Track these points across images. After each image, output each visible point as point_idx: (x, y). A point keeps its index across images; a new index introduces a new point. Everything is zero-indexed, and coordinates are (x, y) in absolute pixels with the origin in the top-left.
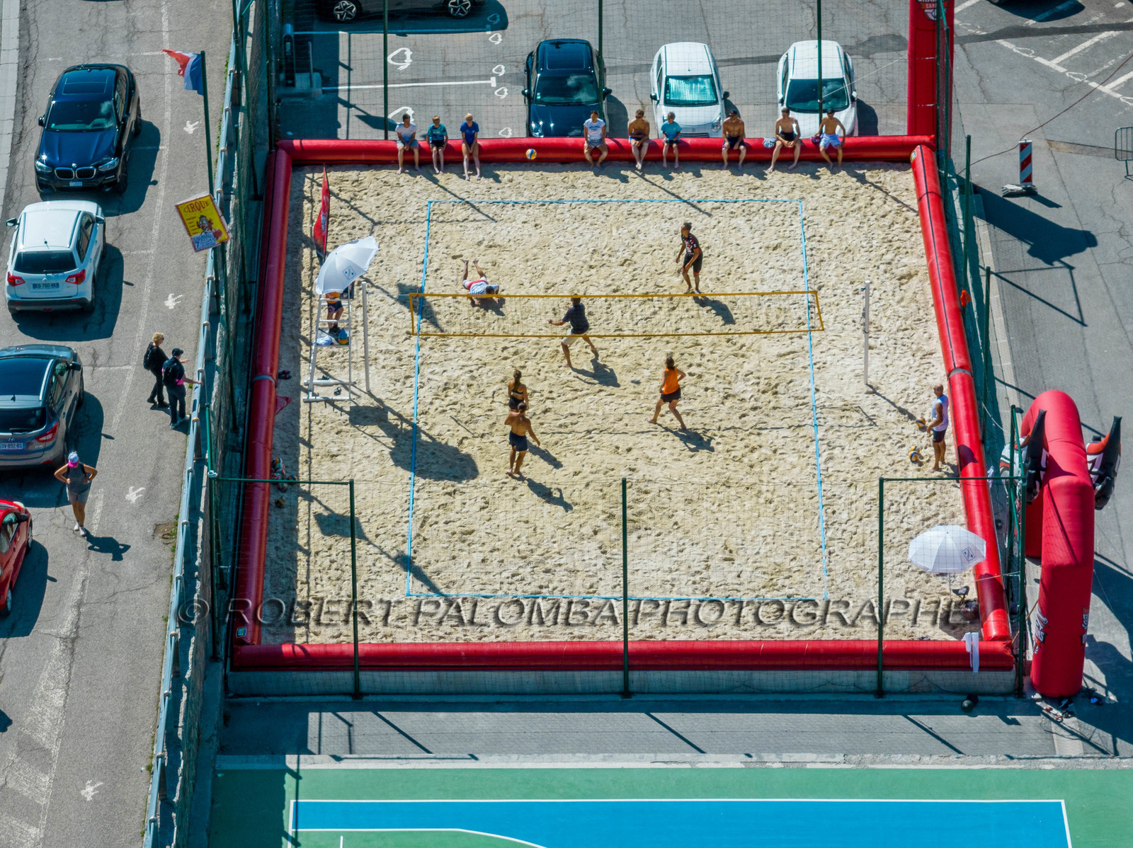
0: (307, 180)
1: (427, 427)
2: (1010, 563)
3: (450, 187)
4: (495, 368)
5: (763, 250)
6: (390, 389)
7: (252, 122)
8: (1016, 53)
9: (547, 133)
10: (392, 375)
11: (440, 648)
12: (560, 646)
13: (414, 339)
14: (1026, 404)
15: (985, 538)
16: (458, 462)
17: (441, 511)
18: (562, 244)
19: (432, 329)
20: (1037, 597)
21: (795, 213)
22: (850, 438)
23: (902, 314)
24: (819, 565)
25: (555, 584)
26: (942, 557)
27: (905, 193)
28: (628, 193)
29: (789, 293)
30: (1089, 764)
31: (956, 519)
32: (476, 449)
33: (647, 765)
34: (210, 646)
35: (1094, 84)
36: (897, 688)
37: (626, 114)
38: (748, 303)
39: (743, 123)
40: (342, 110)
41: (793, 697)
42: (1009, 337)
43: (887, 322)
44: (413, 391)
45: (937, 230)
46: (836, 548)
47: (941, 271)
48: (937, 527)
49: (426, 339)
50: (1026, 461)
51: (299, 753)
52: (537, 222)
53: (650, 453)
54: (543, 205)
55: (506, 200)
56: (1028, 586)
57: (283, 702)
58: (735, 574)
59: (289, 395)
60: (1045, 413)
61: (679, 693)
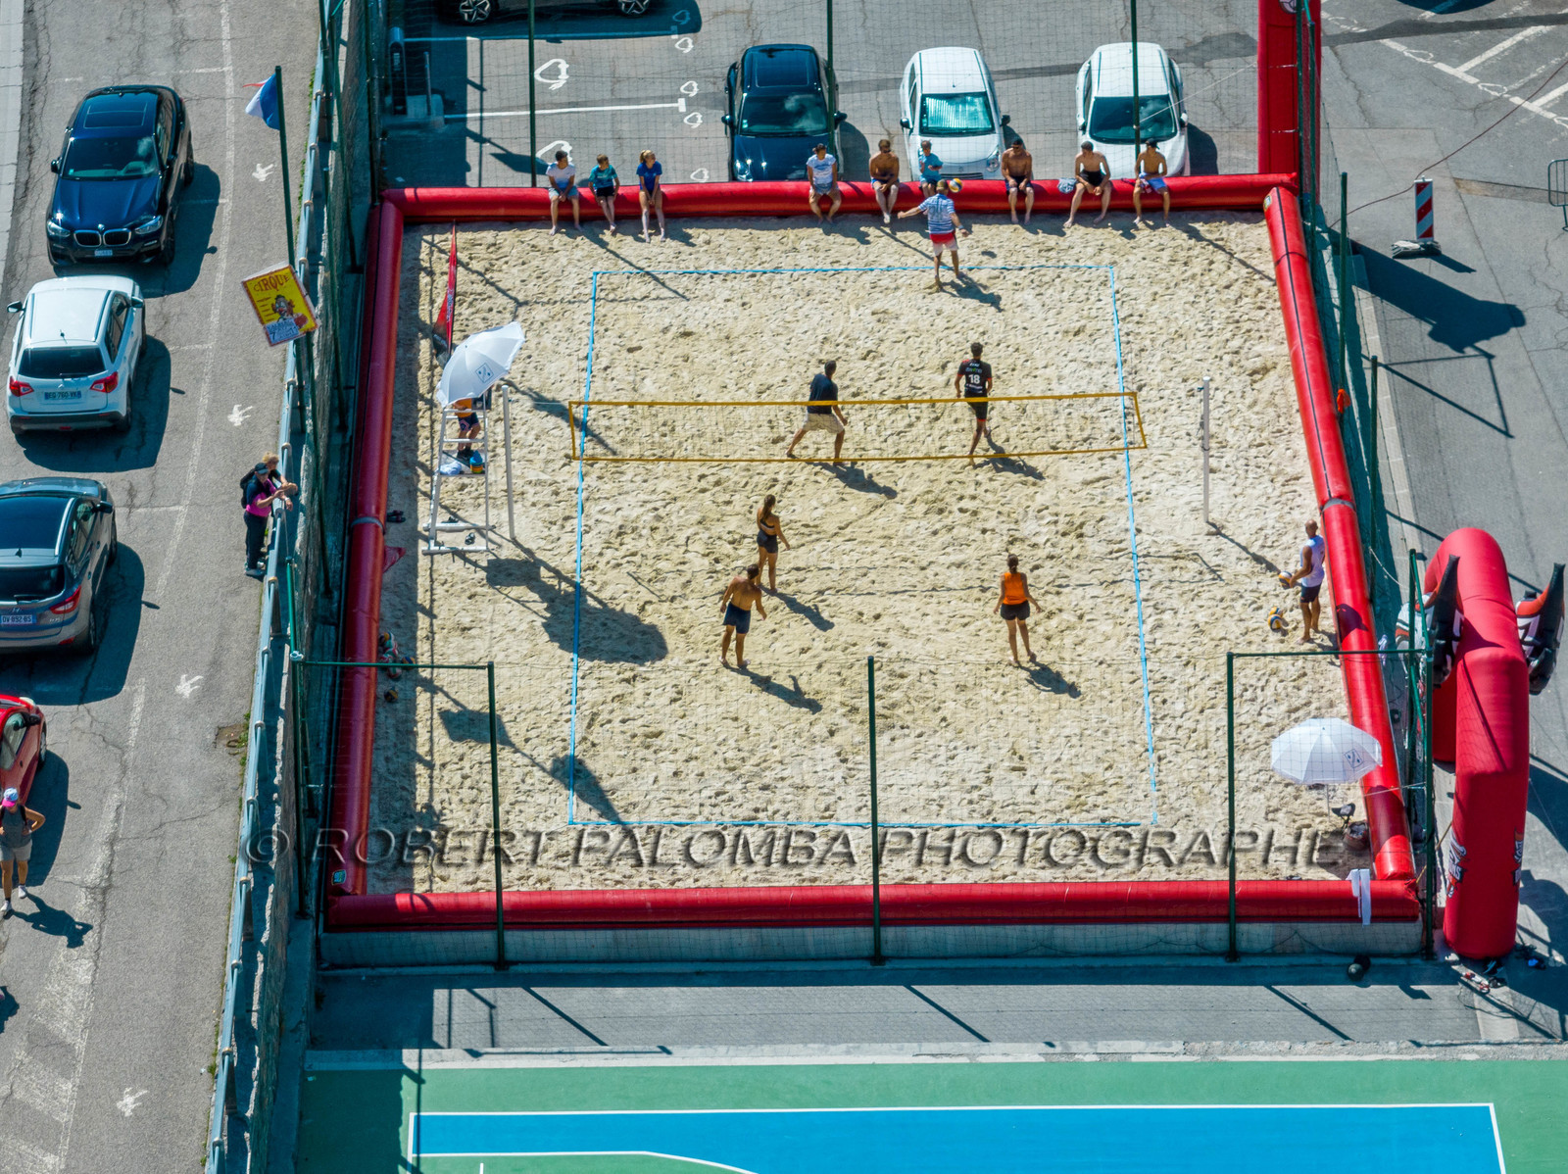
0: (424, 244)
1: (596, 588)
2: (1412, 771)
3: (623, 252)
4: (690, 505)
5: (1060, 336)
6: (543, 535)
7: (347, 164)
8: (1407, 58)
9: (757, 174)
10: (545, 515)
11: (616, 897)
12: (784, 893)
13: (576, 465)
14: (1430, 547)
15: (1376, 735)
16: (638, 636)
17: (616, 705)
18: (781, 330)
19: (600, 450)
20: (1450, 819)
21: (1104, 283)
22: (1185, 597)
23: (1256, 423)
24: (1145, 776)
25: (777, 806)
26: (1316, 762)
27: (1257, 255)
28: (871, 258)
29: (1098, 396)
30: (1527, 1052)
31: (1335, 710)
32: (663, 617)
33: (908, 1060)
34: (296, 897)
35: (1517, 100)
36: (1257, 947)
37: (866, 147)
38: (1040, 411)
39: (1030, 157)
40: (471, 146)
41: (1111, 962)
42: (1405, 454)
43: (1234, 434)
44: (575, 537)
45: (1302, 306)
46: (1168, 752)
47: (1309, 363)
48: (1309, 720)
49: (592, 465)
50: (1433, 628)
51: (420, 1047)
52: (746, 300)
53: (906, 621)
54: (753, 276)
55: (701, 270)
56: (1437, 802)
57: (399, 975)
58: (1028, 789)
59: (402, 544)
60: (1458, 559)
61: (952, 957)
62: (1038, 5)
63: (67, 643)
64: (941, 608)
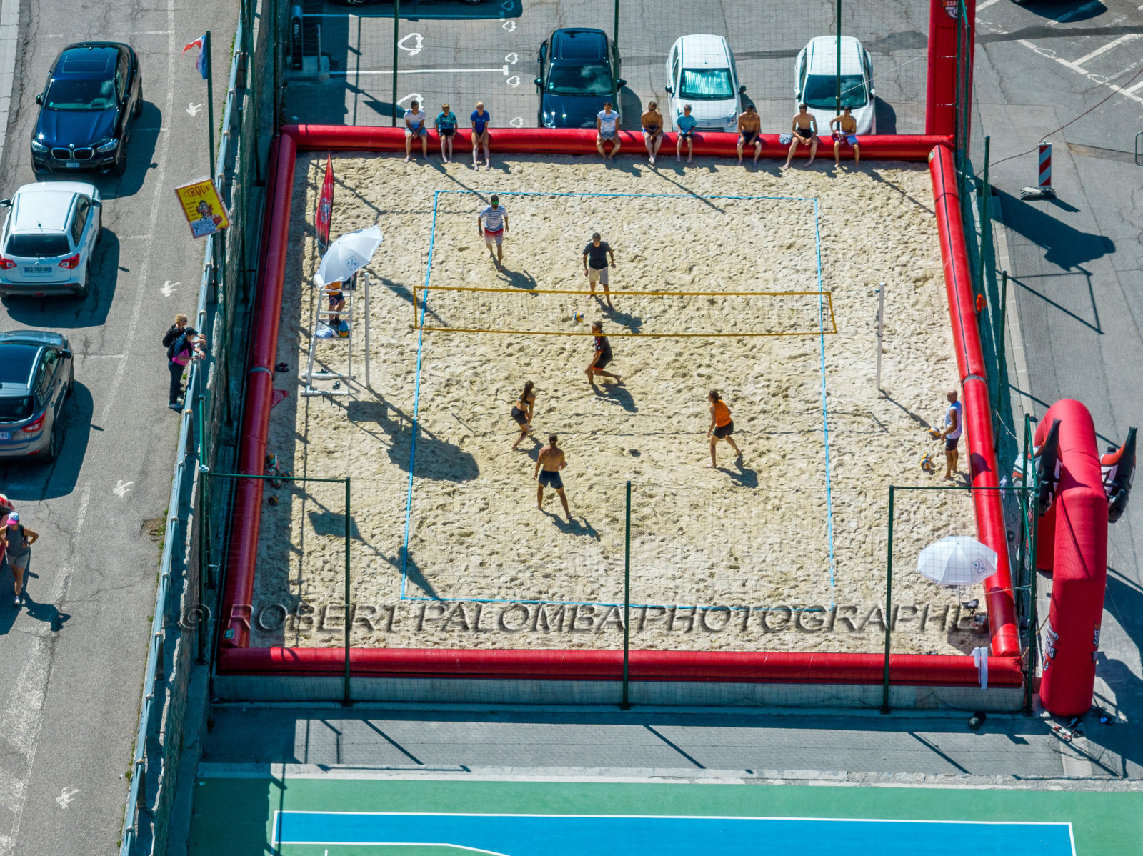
0: (311, 166)
1: (428, 424)
2: (1021, 576)
3: (458, 177)
4: (500, 365)
5: (776, 249)
6: (391, 384)
7: (257, 105)
8: (1036, 54)
9: (559, 123)
10: (393, 369)
11: (434, 654)
12: (558, 655)
13: (417, 333)
14: (1040, 412)
15: (996, 549)
16: (458, 461)
17: (439, 512)
18: (572, 238)
19: (435, 323)
20: (1047, 612)
21: (810, 212)
22: (861, 444)
23: (917, 318)
24: (826, 575)
25: (555, 589)
26: (951, 568)
27: (922, 194)
28: (640, 187)
29: (802, 294)
30: (1098, 786)
31: (967, 530)
32: (477, 448)
33: (645, 780)
34: (196, 648)
35: (1115, 87)
36: (903, 703)
37: (640, 106)
38: (760, 304)
39: (759, 119)
40: (349, 95)
41: (796, 712)
42: (1024, 343)
43: (901, 325)
44: (414, 387)
45: (954, 232)
46: (844, 558)
47: (957, 274)
48: (948, 537)
49: (429, 334)
50: (1040, 472)
51: (284, 762)
52: (547, 215)
53: (656, 456)
54: (553, 198)
55: (515, 192)
56: (1038, 600)
57: (271, 709)
58: (740, 583)
59: (286, 388)
60: (1059, 422)
61: (679, 705)
62: (769, 6)
63: (34, 454)
64: (682, 447)
